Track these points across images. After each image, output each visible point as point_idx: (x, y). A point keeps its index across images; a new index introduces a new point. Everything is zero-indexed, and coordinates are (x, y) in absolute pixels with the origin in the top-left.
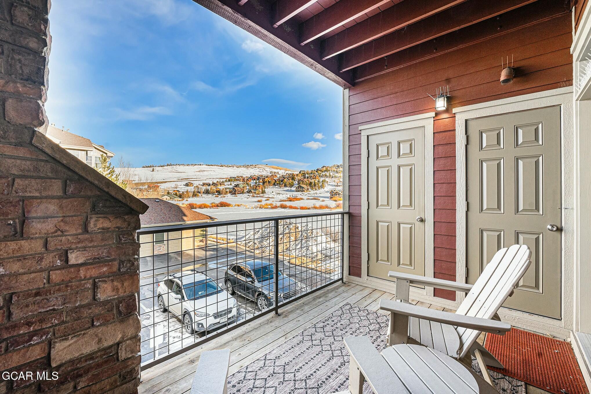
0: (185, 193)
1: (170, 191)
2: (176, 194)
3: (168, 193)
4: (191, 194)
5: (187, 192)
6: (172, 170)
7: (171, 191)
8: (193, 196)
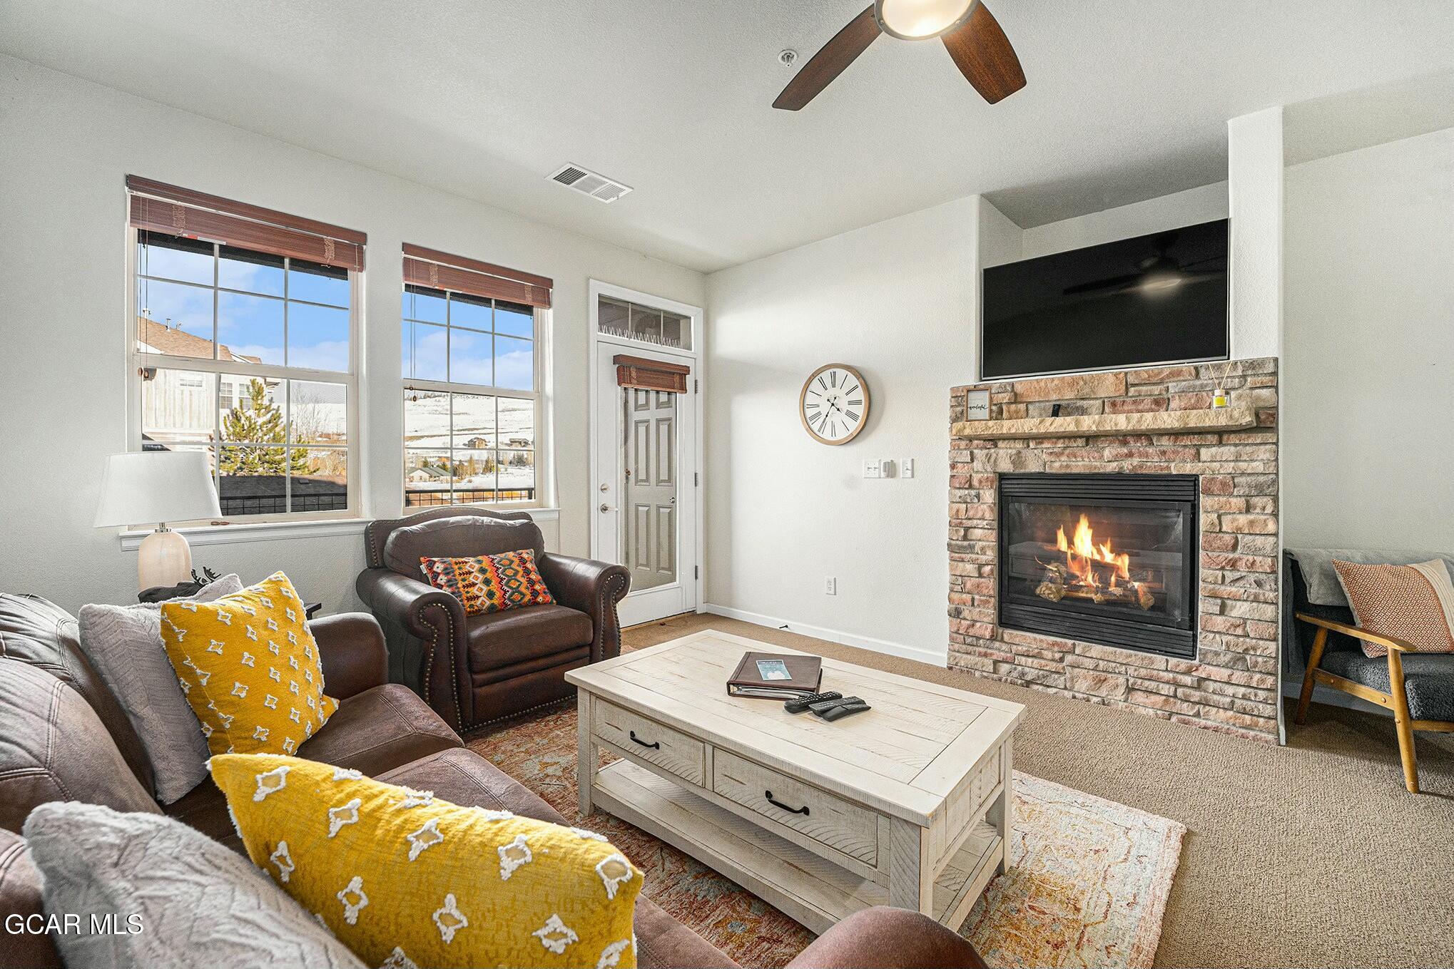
0: (466, 464)
1: (429, 460)
2: (444, 467)
3: (426, 464)
4: (480, 467)
5: (471, 461)
6: (435, 408)
7: (432, 460)
8: (484, 471)
